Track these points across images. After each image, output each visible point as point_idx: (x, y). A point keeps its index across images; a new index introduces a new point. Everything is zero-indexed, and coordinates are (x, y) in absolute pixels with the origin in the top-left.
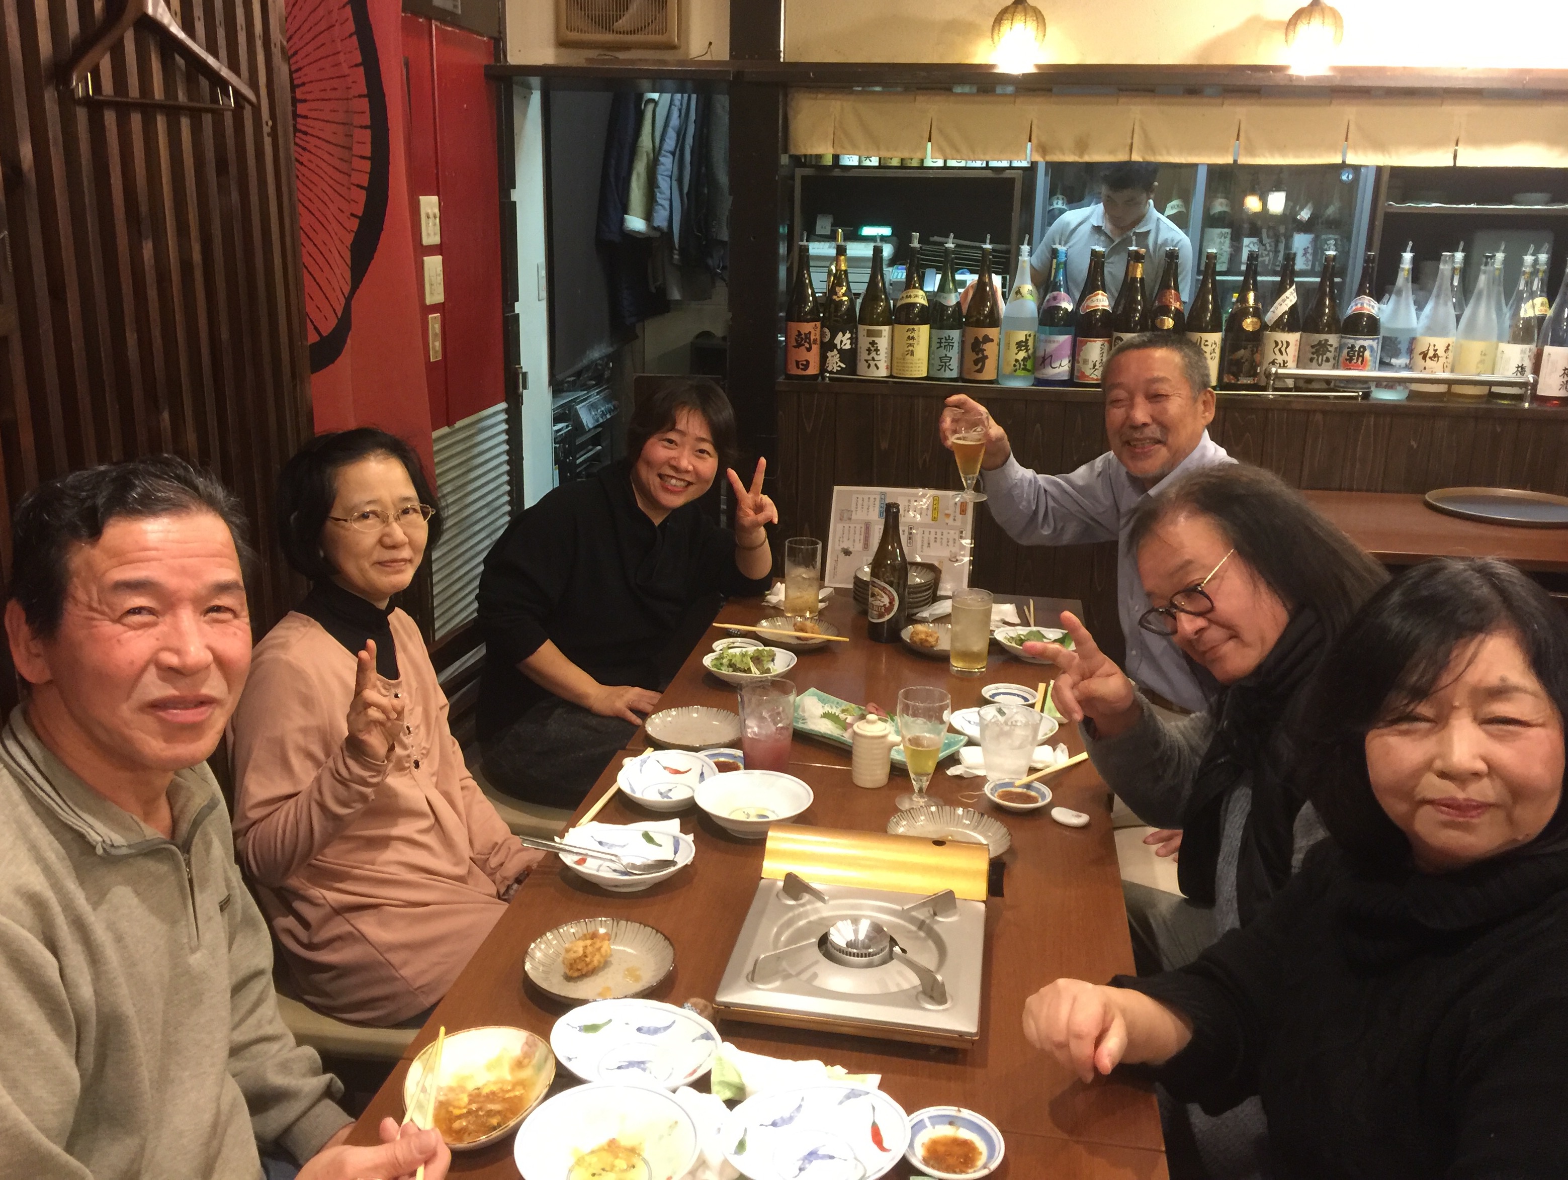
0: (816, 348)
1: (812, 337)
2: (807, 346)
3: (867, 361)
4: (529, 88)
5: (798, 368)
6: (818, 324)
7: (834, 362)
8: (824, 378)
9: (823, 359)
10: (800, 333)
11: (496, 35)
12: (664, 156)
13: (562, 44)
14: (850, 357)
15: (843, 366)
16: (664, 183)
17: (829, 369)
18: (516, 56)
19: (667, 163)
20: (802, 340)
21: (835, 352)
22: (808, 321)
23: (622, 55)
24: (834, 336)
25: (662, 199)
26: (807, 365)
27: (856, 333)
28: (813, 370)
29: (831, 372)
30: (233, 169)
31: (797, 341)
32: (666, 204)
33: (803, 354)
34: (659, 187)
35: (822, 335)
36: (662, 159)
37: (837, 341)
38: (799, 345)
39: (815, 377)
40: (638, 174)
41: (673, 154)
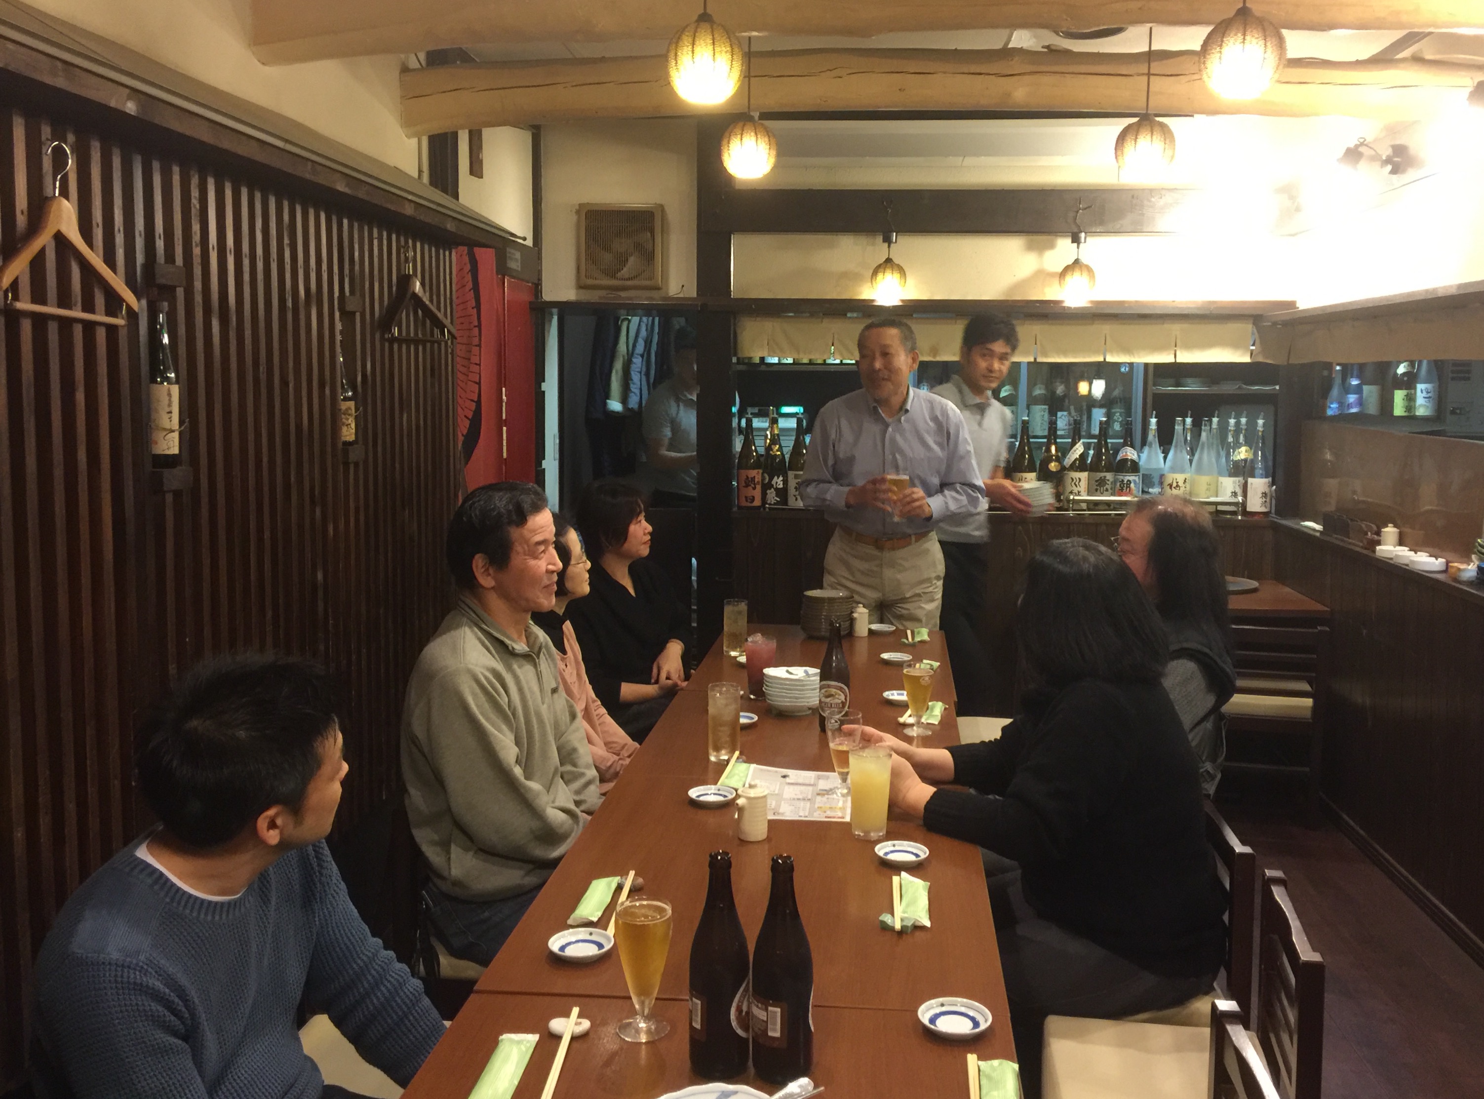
0: (759, 487)
1: (756, 480)
2: (753, 486)
4: (552, 315)
5: (747, 501)
6: (761, 471)
7: (772, 496)
8: (765, 508)
9: (764, 495)
10: (747, 477)
11: (536, 282)
12: (637, 358)
13: (580, 286)
14: (783, 493)
15: (778, 499)
16: (635, 377)
17: (769, 502)
18: (549, 294)
19: (637, 362)
20: (750, 482)
21: (772, 490)
22: (754, 469)
23: (623, 294)
24: (771, 479)
25: (635, 388)
26: (753, 499)
27: (787, 477)
28: (757, 503)
29: (770, 504)
31: (745, 482)
32: (637, 392)
33: (750, 492)
34: (632, 380)
35: (763, 479)
36: (634, 360)
37: (774, 482)
38: (747, 486)
39: (759, 508)
40: (617, 372)
41: (642, 356)
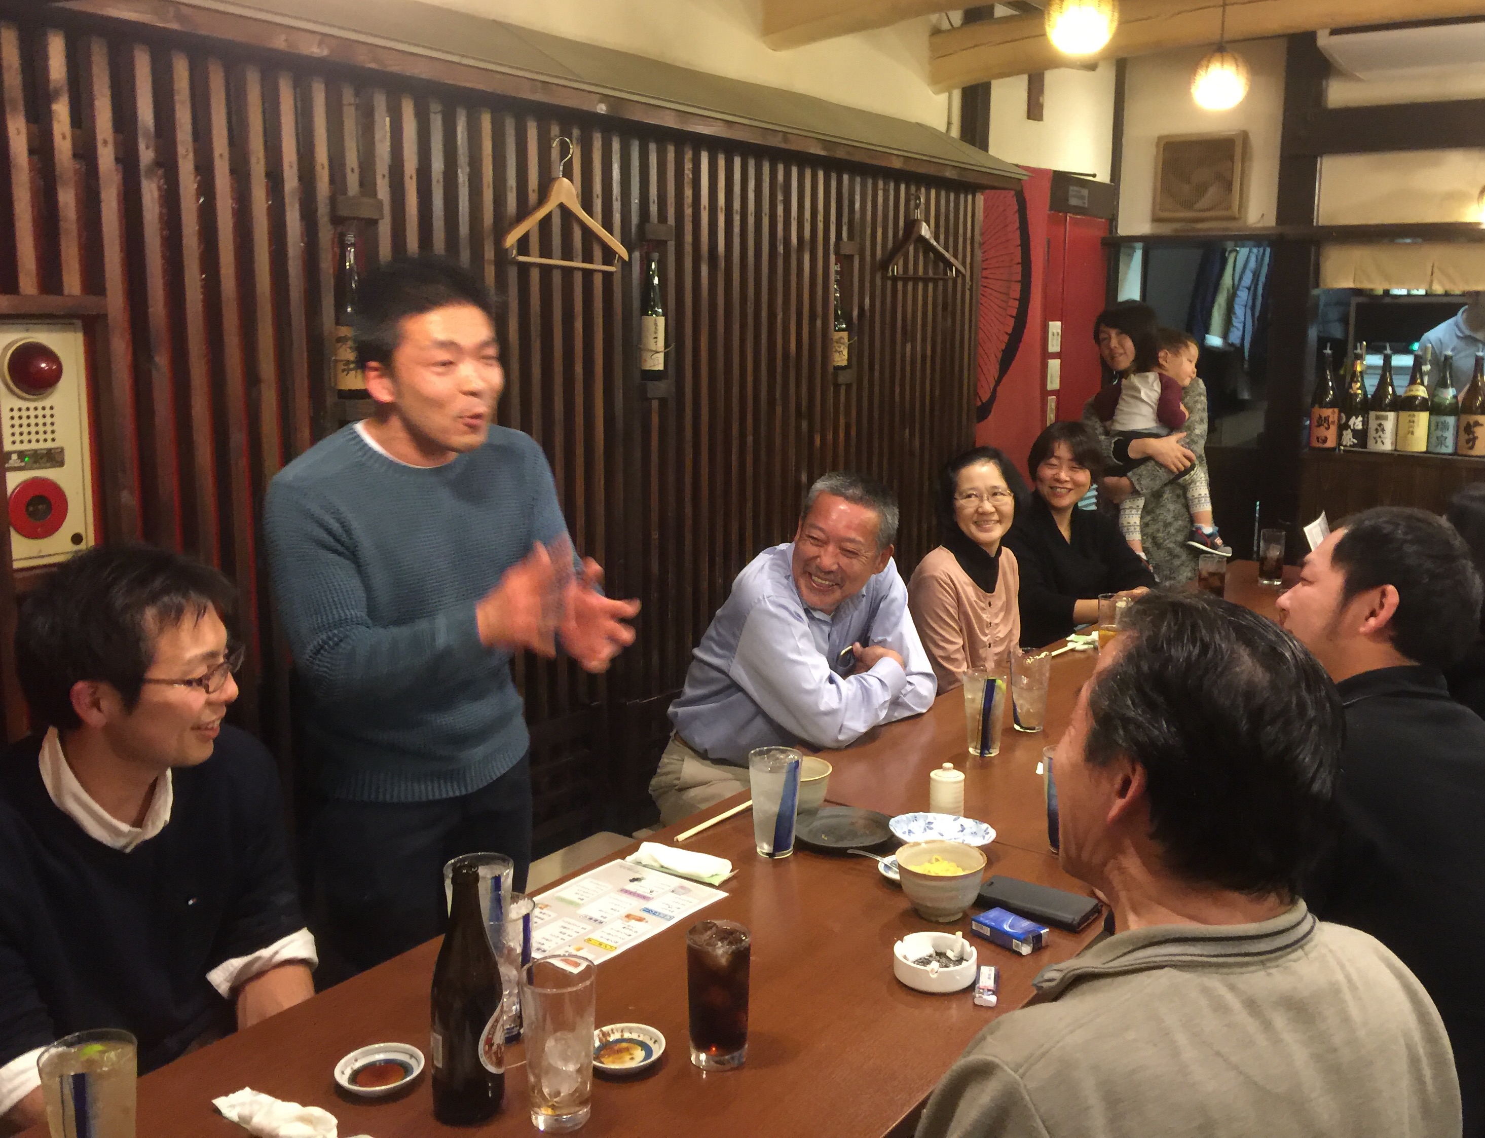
0: (1333, 429)
1: (1331, 420)
2: (1326, 425)
3: (1375, 438)
4: (1133, 249)
5: (1318, 441)
6: (1336, 410)
7: (1348, 439)
8: (1340, 450)
9: (1340, 436)
10: (1321, 417)
11: (1110, 217)
12: (1242, 291)
13: (1156, 220)
14: (1362, 436)
15: (1355, 441)
16: (1239, 311)
17: (1344, 443)
18: (1124, 229)
19: (1243, 295)
20: (1323, 422)
21: (1349, 430)
22: (1328, 408)
23: (1200, 226)
24: (1348, 419)
25: (1237, 323)
26: (1325, 440)
27: (1368, 418)
28: (1331, 443)
29: (1345, 446)
30: (950, 308)
31: (1318, 422)
32: (1240, 326)
33: (1322, 432)
34: (1235, 314)
35: (1340, 418)
36: (1238, 293)
37: (1351, 423)
38: (1319, 425)
39: (1334, 449)
40: (1220, 305)
41: (1249, 289)
